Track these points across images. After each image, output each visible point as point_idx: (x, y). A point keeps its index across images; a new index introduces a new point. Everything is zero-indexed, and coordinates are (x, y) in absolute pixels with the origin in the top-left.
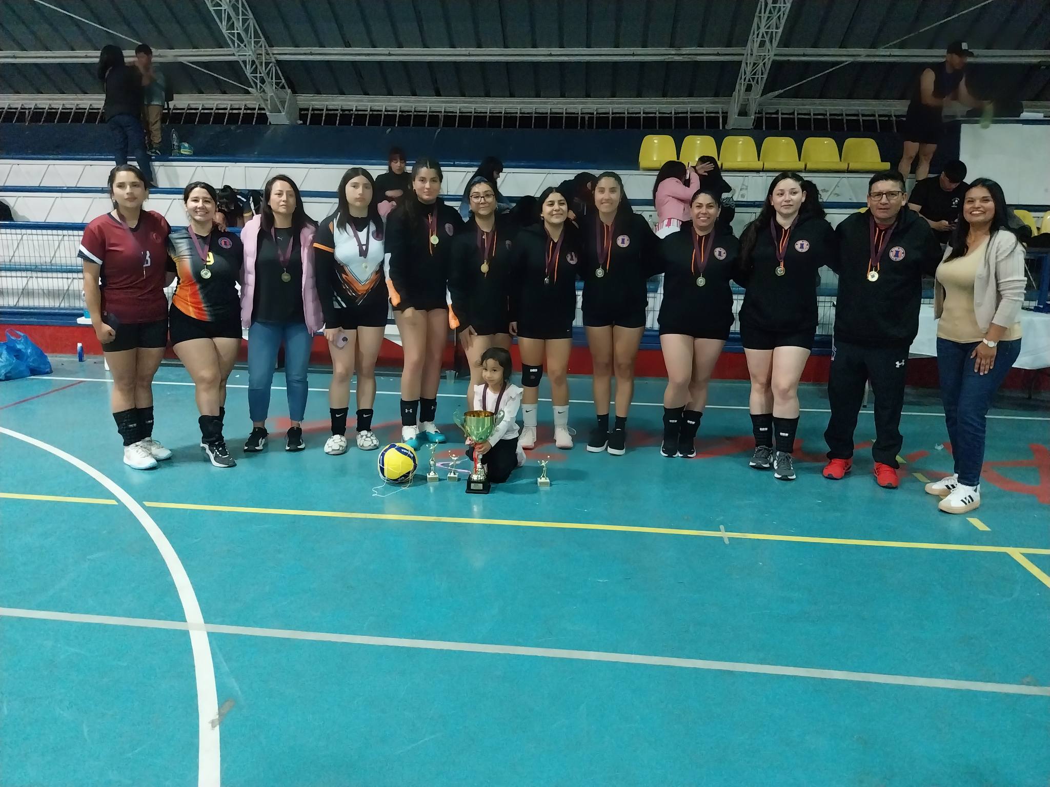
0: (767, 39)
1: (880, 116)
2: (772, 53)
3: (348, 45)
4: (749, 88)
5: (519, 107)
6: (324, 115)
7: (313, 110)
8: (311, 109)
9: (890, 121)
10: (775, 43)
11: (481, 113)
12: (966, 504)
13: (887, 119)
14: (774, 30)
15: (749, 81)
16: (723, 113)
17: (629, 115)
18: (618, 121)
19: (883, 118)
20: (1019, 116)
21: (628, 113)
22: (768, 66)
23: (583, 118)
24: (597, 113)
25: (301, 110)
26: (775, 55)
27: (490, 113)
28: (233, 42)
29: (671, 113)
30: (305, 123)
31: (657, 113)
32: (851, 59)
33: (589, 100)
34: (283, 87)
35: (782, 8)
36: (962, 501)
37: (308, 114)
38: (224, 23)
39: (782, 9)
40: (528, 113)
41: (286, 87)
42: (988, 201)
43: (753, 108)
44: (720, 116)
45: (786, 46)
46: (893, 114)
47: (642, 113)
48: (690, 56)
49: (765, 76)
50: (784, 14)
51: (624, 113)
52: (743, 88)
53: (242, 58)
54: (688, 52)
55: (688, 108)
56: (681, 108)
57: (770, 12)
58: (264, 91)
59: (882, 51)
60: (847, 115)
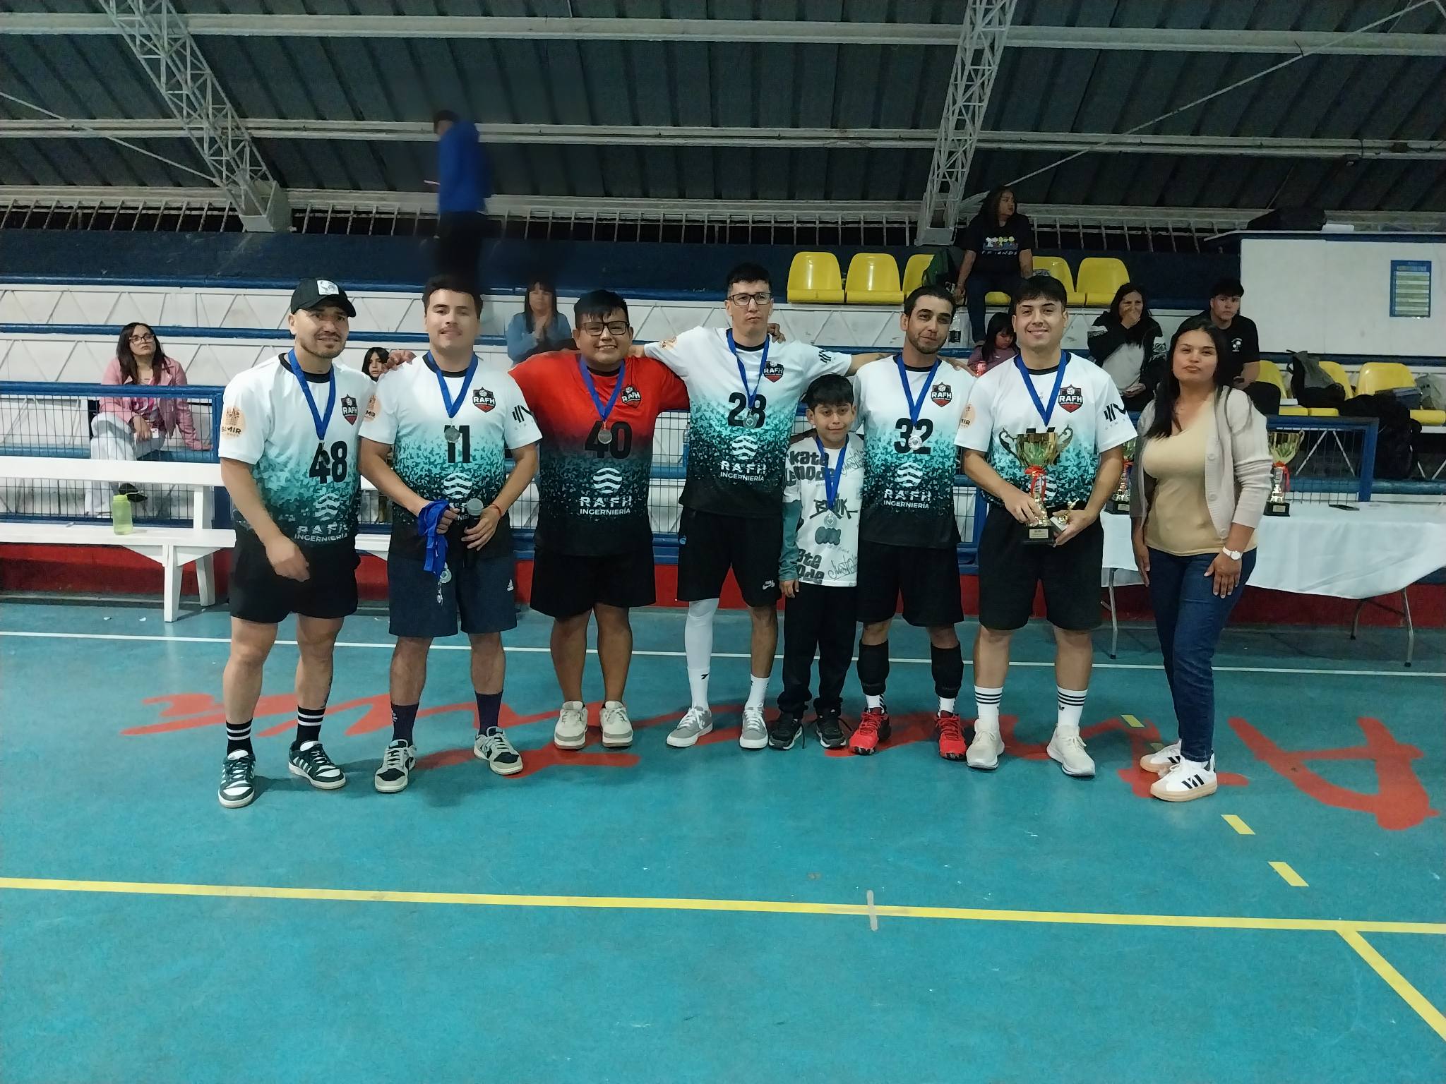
0: (967, 118)
1: (1130, 229)
2: (975, 137)
3: (360, 117)
4: (944, 188)
5: (618, 210)
6: (328, 219)
7: (313, 211)
8: (309, 210)
9: (1144, 236)
10: (979, 123)
11: (562, 218)
12: (1190, 787)
13: (1140, 233)
14: (977, 104)
15: (944, 177)
16: (910, 223)
17: (777, 225)
18: (761, 232)
19: (1134, 232)
20: (1320, 229)
21: (776, 222)
22: (970, 156)
23: (711, 229)
24: (731, 222)
25: (295, 211)
26: (979, 141)
27: (575, 219)
29: (837, 222)
30: (300, 230)
31: (817, 222)
32: (1087, 148)
33: (719, 202)
35: (986, 71)
36: (1185, 783)
37: (304, 218)
38: (163, 79)
39: (987, 73)
40: (632, 220)
41: (270, 176)
42: (1209, 353)
43: (952, 216)
44: (907, 226)
45: (996, 128)
46: (1148, 226)
47: (795, 222)
48: (860, 141)
49: (967, 170)
50: (989, 80)
51: (770, 222)
52: (937, 187)
53: (197, 134)
54: (857, 135)
55: (861, 215)
56: (851, 215)
57: (970, 78)
58: (235, 182)
59: (1128, 138)
60: (1084, 227)
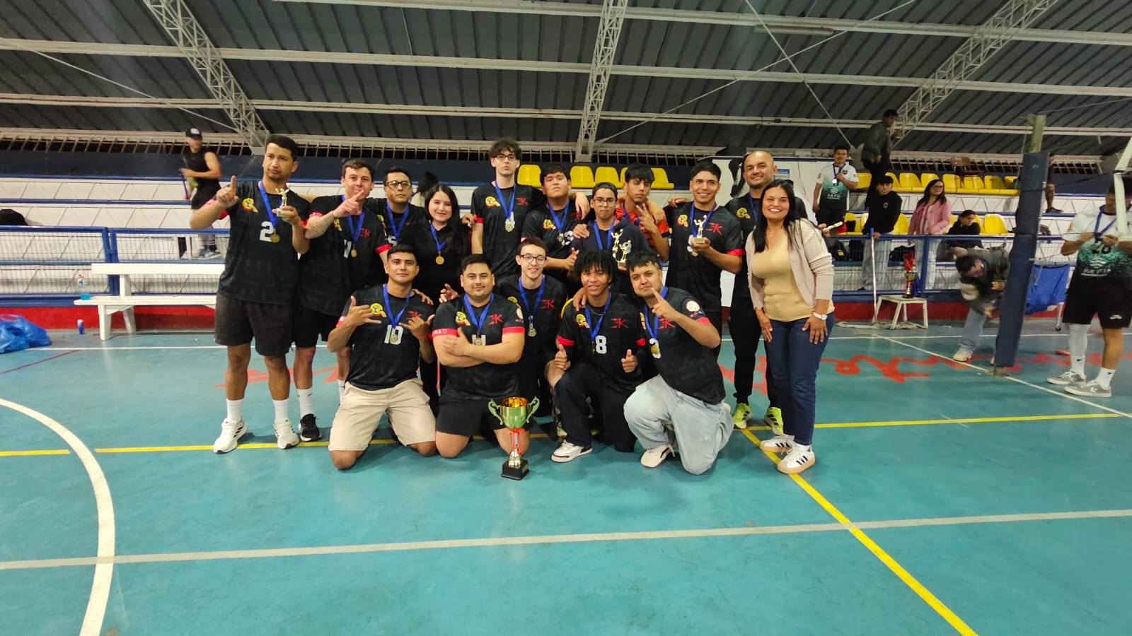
0: (595, 105)
2: (599, 114)
4: (587, 137)
10: (600, 108)
14: (599, 99)
15: (586, 132)
16: (572, 152)
22: (597, 122)
26: (601, 116)
28: (218, 94)
34: (262, 129)
35: (603, 85)
38: (209, 79)
41: (265, 128)
42: (785, 201)
43: (590, 149)
45: (608, 110)
48: (548, 115)
49: (596, 129)
50: (604, 89)
52: (583, 136)
54: (547, 112)
57: (596, 88)
58: (247, 131)
59: (666, 115)
